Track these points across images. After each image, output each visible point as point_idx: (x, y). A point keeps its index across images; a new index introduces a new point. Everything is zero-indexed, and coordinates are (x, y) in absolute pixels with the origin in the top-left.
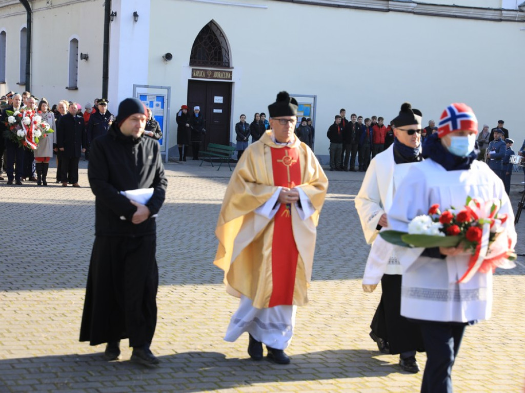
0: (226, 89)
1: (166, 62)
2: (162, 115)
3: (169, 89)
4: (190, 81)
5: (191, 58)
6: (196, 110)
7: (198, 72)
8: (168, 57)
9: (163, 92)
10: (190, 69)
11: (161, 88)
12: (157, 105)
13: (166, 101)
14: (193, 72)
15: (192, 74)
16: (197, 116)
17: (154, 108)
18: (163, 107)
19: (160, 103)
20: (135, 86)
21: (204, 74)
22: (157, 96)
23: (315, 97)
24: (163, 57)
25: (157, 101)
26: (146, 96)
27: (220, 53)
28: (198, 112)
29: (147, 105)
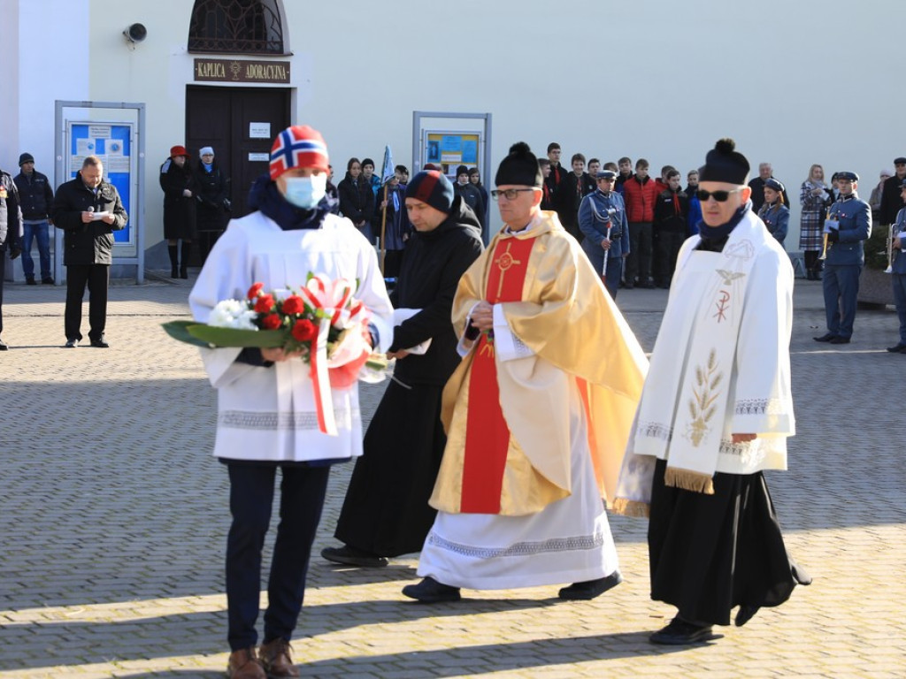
0: (278, 105)
1: (131, 45)
2: (126, 171)
3: (140, 108)
4: (190, 88)
5: (191, 34)
6: (206, 155)
7: (210, 66)
8: (137, 32)
9: (129, 117)
10: (189, 61)
11: (123, 106)
12: (115, 148)
13: (134, 137)
14: (196, 66)
15: (196, 73)
16: (209, 171)
17: (107, 155)
18: (127, 152)
19: (120, 142)
20: (59, 105)
21: (223, 72)
22: (113, 127)
23: (487, 118)
24: (124, 33)
25: (113, 138)
26: (87, 126)
27: (260, 20)
28: (211, 159)
29: (90, 148)
